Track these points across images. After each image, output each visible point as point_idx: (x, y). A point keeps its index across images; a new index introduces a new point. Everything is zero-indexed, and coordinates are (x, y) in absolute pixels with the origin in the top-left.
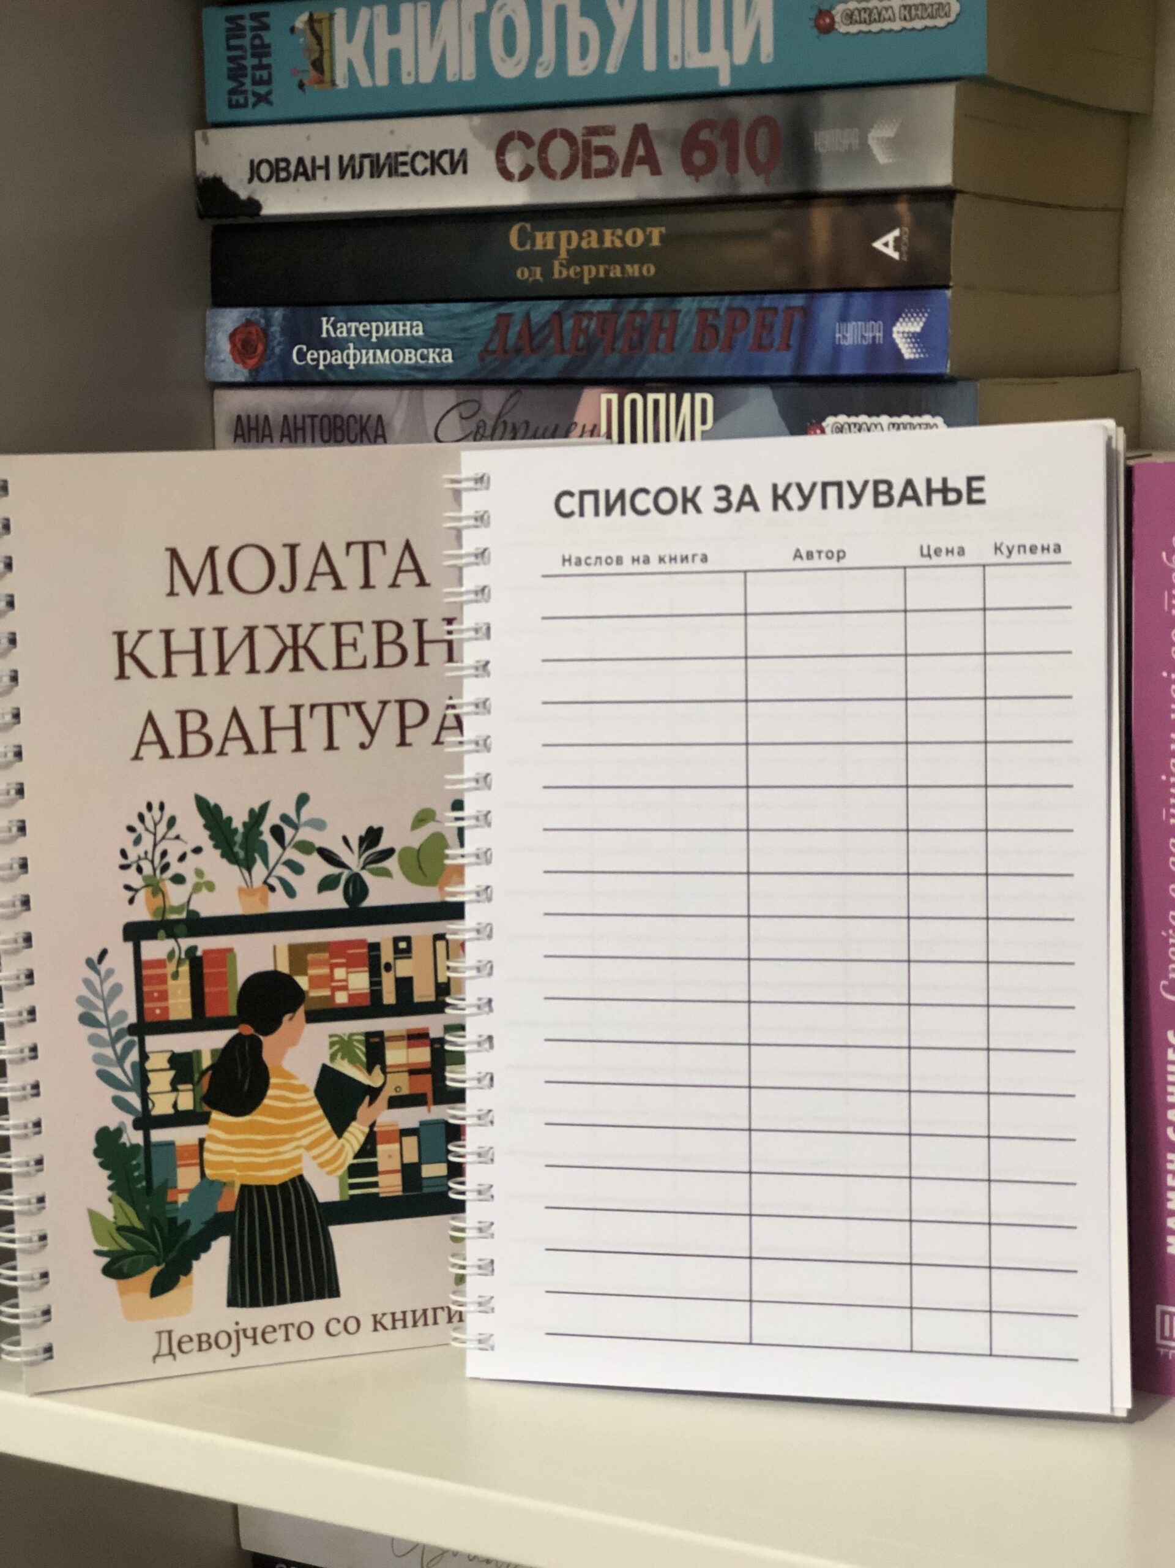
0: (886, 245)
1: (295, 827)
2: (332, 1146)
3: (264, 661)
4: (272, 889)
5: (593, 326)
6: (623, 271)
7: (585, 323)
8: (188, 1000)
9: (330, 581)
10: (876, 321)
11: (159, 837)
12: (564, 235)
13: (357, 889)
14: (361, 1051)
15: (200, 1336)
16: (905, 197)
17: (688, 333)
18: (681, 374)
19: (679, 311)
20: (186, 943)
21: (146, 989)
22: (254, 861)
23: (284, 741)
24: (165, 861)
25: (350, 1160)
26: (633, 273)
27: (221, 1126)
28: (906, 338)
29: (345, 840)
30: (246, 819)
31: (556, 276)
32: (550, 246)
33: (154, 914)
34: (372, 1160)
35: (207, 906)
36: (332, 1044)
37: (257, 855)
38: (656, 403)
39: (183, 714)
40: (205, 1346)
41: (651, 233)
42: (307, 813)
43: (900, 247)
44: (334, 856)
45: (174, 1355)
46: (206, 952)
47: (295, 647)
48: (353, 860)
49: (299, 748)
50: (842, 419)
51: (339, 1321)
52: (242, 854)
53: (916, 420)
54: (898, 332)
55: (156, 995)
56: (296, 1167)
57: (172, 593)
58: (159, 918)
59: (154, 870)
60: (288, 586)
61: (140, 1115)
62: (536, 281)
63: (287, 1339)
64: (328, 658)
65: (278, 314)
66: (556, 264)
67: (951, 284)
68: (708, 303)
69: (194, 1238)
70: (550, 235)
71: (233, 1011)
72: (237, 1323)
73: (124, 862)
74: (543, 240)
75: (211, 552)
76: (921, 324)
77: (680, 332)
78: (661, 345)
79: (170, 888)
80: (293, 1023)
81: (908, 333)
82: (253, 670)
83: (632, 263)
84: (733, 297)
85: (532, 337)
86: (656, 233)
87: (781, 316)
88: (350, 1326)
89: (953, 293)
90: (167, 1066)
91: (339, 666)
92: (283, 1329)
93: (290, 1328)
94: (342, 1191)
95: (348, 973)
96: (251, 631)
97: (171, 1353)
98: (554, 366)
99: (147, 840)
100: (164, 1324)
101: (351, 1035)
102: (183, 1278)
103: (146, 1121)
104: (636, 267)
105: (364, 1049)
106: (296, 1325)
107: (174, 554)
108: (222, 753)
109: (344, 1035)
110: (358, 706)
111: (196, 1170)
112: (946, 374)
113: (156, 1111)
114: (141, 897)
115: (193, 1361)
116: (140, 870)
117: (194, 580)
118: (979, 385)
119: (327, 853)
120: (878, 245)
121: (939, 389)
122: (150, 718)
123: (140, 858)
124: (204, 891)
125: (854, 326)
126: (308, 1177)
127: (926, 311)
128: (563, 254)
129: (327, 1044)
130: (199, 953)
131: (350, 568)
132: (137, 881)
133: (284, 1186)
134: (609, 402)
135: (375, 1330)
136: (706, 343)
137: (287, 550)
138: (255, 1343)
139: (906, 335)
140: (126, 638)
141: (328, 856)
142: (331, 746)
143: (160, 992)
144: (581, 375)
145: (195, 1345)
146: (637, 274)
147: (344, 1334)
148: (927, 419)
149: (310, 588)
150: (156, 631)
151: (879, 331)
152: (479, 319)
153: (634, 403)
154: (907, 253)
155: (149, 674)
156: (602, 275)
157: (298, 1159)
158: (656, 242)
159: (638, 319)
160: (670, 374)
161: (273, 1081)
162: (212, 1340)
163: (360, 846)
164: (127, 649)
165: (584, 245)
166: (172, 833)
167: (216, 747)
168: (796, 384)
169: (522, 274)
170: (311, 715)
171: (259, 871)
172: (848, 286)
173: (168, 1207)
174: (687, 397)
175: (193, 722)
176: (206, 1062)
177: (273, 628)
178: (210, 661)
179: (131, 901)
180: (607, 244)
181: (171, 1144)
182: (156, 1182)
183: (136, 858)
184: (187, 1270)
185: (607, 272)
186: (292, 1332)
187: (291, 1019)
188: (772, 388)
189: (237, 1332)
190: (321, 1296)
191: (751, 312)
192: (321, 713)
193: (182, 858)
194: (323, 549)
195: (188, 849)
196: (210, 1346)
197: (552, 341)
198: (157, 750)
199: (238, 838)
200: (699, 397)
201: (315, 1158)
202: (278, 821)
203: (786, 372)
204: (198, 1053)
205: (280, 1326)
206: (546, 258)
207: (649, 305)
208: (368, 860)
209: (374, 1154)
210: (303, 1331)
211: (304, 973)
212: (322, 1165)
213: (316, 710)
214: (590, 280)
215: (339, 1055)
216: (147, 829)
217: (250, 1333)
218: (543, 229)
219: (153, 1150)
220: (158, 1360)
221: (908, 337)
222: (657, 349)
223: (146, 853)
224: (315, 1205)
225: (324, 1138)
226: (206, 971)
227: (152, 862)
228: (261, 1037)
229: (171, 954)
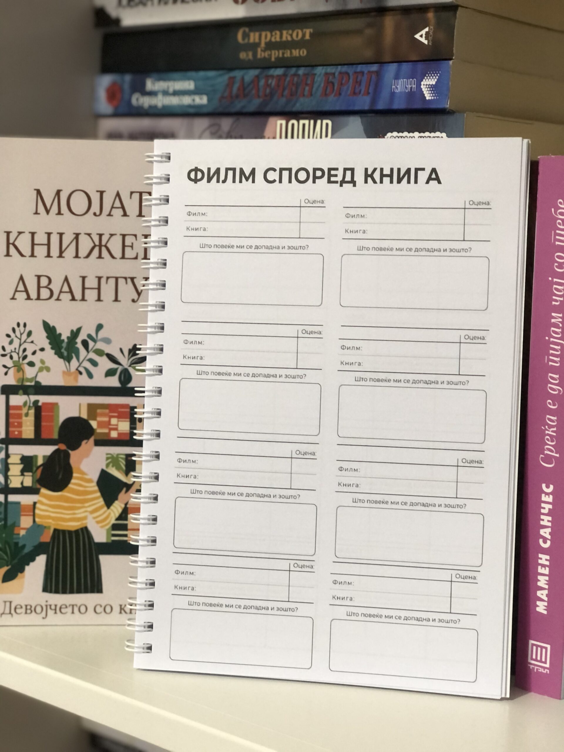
0: (421, 36)
1: (95, 341)
2: (104, 513)
3: (83, 252)
4: (81, 373)
5: (273, 83)
6: (291, 53)
7: (270, 81)
8: (32, 428)
9: (121, 212)
10: (413, 79)
11: (23, 341)
12: (264, 34)
13: (126, 377)
14: (123, 464)
15: (26, 606)
16: (432, 10)
17: (319, 86)
18: (315, 109)
19: (315, 74)
20: (33, 398)
21: (11, 420)
22: (72, 358)
23: (91, 295)
24: (25, 354)
25: (113, 521)
26: (296, 54)
27: (45, 496)
28: (428, 88)
29: (121, 350)
30: (69, 335)
31: (259, 56)
32: (257, 40)
33: (18, 381)
34: (125, 522)
35: (45, 380)
36: (107, 459)
37: (73, 355)
38: (304, 125)
39: (39, 277)
40: (29, 611)
41: (305, 32)
42: (102, 334)
43: (428, 37)
44: (114, 358)
45: (12, 614)
46: (43, 404)
47: (100, 246)
48: (125, 361)
49: (99, 300)
50: (395, 134)
51: (101, 606)
52: (65, 354)
53: (432, 134)
54: (424, 85)
55: (16, 424)
56: (84, 522)
57: (36, 213)
58: (20, 384)
59: (19, 358)
60: (98, 213)
61: (3, 487)
62: (249, 60)
63: (73, 613)
64: (117, 253)
65: (128, 78)
66: (259, 50)
67: (454, 58)
68: (330, 69)
69: (27, 554)
70: (257, 34)
71: (56, 436)
72: (47, 601)
73: (3, 353)
74: (254, 37)
75: (58, 192)
76: (436, 80)
77: (316, 86)
78: (306, 93)
79: (27, 368)
80: (87, 445)
81: (429, 85)
82: (77, 256)
83: (295, 49)
84: (343, 66)
85: (244, 89)
86: (308, 32)
87: (366, 76)
88: (107, 609)
89: (453, 62)
90: (19, 462)
91: (123, 257)
92: (71, 607)
93: (75, 607)
94: (108, 538)
95: (118, 421)
96: (77, 235)
97: (10, 613)
98: (254, 105)
99: (16, 342)
100: (8, 597)
101: (118, 455)
102: (20, 575)
103: (7, 490)
104: (297, 51)
105: (124, 462)
106: (78, 605)
107: (38, 192)
108: (58, 299)
109: (114, 454)
110: (132, 279)
111: (30, 519)
112: (447, 107)
113: (12, 485)
114: (11, 372)
115: (22, 619)
116: (11, 357)
117: (48, 207)
118: (465, 115)
119: (111, 356)
120: (417, 36)
121: (445, 117)
122: (22, 278)
123: (12, 352)
124: (45, 372)
125: (402, 81)
126: (90, 528)
127: (439, 73)
128: (263, 45)
129: (105, 458)
130: (40, 404)
131: (132, 206)
132: (10, 363)
133: (77, 531)
134: (281, 125)
135: (121, 613)
136: (328, 92)
137: (99, 194)
138: (56, 613)
139: (428, 86)
140: (11, 235)
141: (112, 358)
142: (116, 300)
143: (18, 423)
144: (268, 109)
145: (23, 610)
146: (298, 55)
147: (103, 613)
148: (438, 134)
149: (110, 215)
150: (27, 233)
151: (414, 84)
152: (220, 80)
153: (293, 125)
154: (432, 41)
155: (22, 255)
156: (281, 55)
157: (85, 518)
158: (307, 37)
159: (296, 79)
160: (309, 109)
161: (75, 475)
162: (33, 609)
163: (129, 354)
164: (11, 241)
165: (273, 40)
166: (29, 340)
167: (55, 296)
168: (373, 115)
169: (243, 55)
170: (107, 283)
171: (74, 363)
172: (400, 60)
173: (15, 536)
174: (319, 122)
175: (44, 282)
176: (40, 462)
177: (89, 235)
178: (55, 250)
179: (6, 374)
180: (284, 39)
181: (18, 503)
182: (10, 522)
183: (10, 351)
184: (22, 570)
185: (283, 54)
186: (76, 610)
187: (86, 443)
188: (361, 117)
189: (46, 606)
190: (92, 592)
191: (351, 74)
192: (112, 282)
193: (34, 353)
194: (118, 195)
195: (37, 348)
196: (31, 612)
197: (254, 92)
198: (24, 295)
199: (64, 345)
200: (325, 122)
201: (94, 518)
202: (86, 338)
203: (366, 108)
204: (36, 457)
205: (70, 605)
206: (254, 47)
207: (301, 71)
208: (133, 362)
209: (126, 519)
210: (82, 609)
211: (94, 419)
212: (98, 522)
213: (110, 280)
214: (276, 59)
215: (111, 465)
216: (16, 337)
217: (53, 607)
218: (255, 31)
219: (9, 506)
220: (3, 616)
221: (429, 87)
222: (304, 95)
223: (15, 349)
224: (93, 544)
225: (100, 508)
226: (43, 414)
227: (18, 354)
228: (70, 452)
229: (25, 403)
